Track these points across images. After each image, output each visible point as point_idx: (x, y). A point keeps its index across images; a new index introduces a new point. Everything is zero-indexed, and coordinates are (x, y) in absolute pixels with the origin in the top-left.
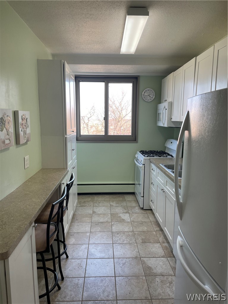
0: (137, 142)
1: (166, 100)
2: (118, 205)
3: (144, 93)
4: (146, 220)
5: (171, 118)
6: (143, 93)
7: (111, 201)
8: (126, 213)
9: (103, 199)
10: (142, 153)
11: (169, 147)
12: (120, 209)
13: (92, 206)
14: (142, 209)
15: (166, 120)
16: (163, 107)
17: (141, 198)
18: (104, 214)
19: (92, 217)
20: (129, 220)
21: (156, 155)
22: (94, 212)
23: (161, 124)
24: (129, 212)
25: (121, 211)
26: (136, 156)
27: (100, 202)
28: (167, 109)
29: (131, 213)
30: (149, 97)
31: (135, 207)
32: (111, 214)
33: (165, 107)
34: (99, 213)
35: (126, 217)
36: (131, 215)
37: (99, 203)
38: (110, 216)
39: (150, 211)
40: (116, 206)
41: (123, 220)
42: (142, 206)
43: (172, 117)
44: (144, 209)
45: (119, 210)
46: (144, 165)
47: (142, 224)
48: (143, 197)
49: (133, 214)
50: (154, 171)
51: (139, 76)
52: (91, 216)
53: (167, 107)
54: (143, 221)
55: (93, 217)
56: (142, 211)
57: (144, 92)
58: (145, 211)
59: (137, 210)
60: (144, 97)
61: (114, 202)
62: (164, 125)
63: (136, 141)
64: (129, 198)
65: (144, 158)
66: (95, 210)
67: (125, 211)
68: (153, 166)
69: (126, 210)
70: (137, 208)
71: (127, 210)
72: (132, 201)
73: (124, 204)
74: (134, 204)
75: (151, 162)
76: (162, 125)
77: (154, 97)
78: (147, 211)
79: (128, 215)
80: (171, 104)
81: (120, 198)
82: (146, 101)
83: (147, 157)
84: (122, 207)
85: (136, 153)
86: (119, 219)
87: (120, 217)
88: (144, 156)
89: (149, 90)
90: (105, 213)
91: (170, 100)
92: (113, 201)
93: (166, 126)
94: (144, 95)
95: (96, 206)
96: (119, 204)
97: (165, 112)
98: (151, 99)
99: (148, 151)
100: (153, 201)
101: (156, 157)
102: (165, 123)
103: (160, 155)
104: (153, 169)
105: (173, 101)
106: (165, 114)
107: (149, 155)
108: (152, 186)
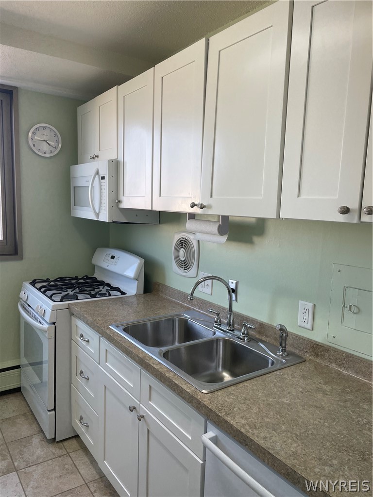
0: (21, 259)
1: (97, 156)
3: (34, 133)
4: (73, 482)
5: (119, 202)
6: (30, 134)
8: (8, 471)
10: (40, 289)
11: (108, 268)
14: (53, 441)
15: (103, 205)
17: (49, 413)
21: (81, 292)
23: (87, 213)
24: (16, 463)
26: (23, 295)
28: (106, 178)
29: (23, 465)
30: (45, 147)
31: (29, 439)
33: (97, 173)
36: (23, 476)
39: (74, 442)
43: (122, 198)
44: (57, 440)
46: (54, 323)
48: (54, 409)
49: (31, 469)
50: (88, 341)
51: (16, 88)
53: (104, 172)
54: (66, 488)
56: (53, 450)
57: (32, 130)
58: (61, 444)
59: (38, 449)
60: (34, 145)
62: (98, 215)
63: (16, 255)
65: (54, 306)
68: (82, 327)
70: (36, 440)
71: (9, 459)
72: (16, 417)
74: (25, 429)
75: (72, 314)
76: (92, 216)
77: (60, 145)
78: (66, 443)
80: (116, 167)
82: (40, 154)
83: (61, 301)
85: (20, 287)
88: (50, 297)
89: (45, 128)
91: (109, 154)
93: (104, 217)
94: (32, 139)
97: (101, 186)
98: (53, 149)
99: (55, 280)
100: (84, 420)
101: (83, 299)
102: (102, 211)
103: (93, 293)
104: (82, 336)
105: (121, 159)
106: (101, 189)
107: (64, 294)
108: (80, 380)
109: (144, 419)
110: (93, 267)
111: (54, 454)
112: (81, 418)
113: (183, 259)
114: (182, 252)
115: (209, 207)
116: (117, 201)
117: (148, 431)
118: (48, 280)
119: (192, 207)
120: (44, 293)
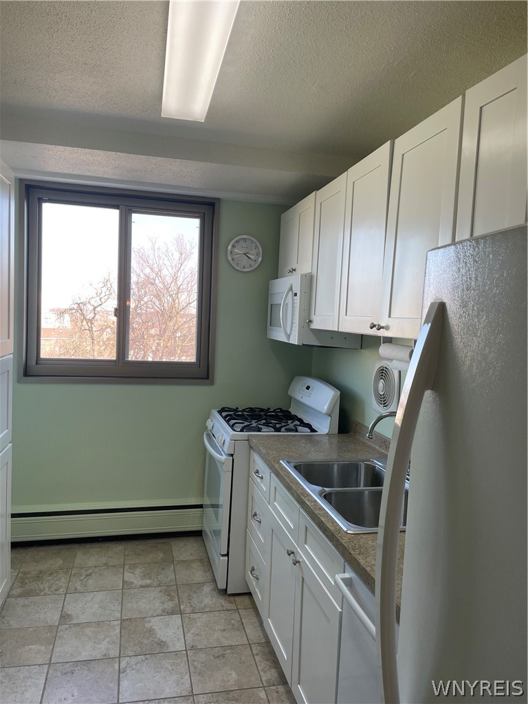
0: (212, 383)
1: (294, 270)
2: (148, 582)
3: (233, 246)
4: (236, 639)
5: (310, 321)
6: (230, 247)
7: (127, 567)
8: (173, 613)
9: (104, 560)
10: (224, 418)
11: (301, 400)
12: (154, 599)
13: (61, 591)
14: (224, 592)
15: (294, 325)
16: (286, 287)
17: (221, 558)
18: (98, 623)
19: (52, 641)
20: (180, 646)
21: (267, 424)
22: (65, 617)
23: (279, 335)
24: (182, 607)
25: (157, 604)
26: (209, 424)
27: (90, 571)
28: (298, 295)
29: (188, 610)
30: (245, 261)
31: (200, 585)
32: (122, 621)
33: (291, 289)
34: (83, 619)
35: (170, 631)
36: (186, 620)
37: (87, 575)
38: (118, 631)
39: (246, 599)
40: (142, 586)
41: (162, 644)
42: (222, 586)
43: (313, 318)
44: (228, 593)
45: (149, 602)
47: (223, 656)
48: (227, 555)
49: (196, 616)
50: (262, 478)
51: (219, 199)
52: (51, 635)
53: (297, 289)
54: (226, 643)
55: (60, 637)
56: (222, 602)
57: (232, 243)
58: (232, 598)
59: (207, 598)
60: (233, 259)
61: (138, 571)
62: (288, 337)
63: (207, 378)
64: (185, 550)
65: (233, 435)
66: (70, 609)
67: (169, 605)
68: (258, 462)
69: (171, 599)
70: (207, 589)
71: (176, 601)
72: (192, 561)
73: (168, 575)
74: (198, 575)
75: (251, 447)
76: (283, 338)
77: (260, 259)
78: (237, 599)
79: (176, 620)
80: (309, 282)
81: (156, 553)
82: (238, 269)
83: (241, 431)
84: (159, 589)
85: (208, 416)
86: (146, 641)
87: (151, 631)
88: (232, 427)
89: (245, 240)
90: (103, 618)
91: (305, 268)
92: (133, 567)
93: (294, 340)
94: (231, 253)
95: (76, 591)
96: (150, 578)
97: (293, 303)
98: (253, 263)
99: (244, 410)
100: (256, 572)
101: (267, 432)
102: (293, 332)
103: (278, 426)
104: (257, 472)
105: (314, 273)
106: (293, 307)
107: (246, 423)
108: (254, 523)
109: (300, 564)
110: (290, 399)
111: (223, 606)
112: (253, 569)
113: (382, 393)
114: (381, 384)
115: (387, 328)
116: (307, 321)
117: (303, 579)
118: (236, 410)
119: (372, 328)
120: (228, 422)
